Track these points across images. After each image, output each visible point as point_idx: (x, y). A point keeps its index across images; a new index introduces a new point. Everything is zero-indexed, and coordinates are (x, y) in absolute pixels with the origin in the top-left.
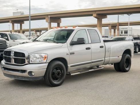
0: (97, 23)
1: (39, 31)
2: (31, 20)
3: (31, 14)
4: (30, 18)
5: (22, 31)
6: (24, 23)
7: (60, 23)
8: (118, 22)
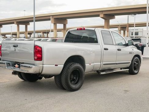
0: (104, 24)
1: (46, 32)
2: (35, 21)
3: (35, 15)
4: (34, 19)
5: (27, 33)
6: (29, 25)
7: (67, 24)
8: (128, 23)
